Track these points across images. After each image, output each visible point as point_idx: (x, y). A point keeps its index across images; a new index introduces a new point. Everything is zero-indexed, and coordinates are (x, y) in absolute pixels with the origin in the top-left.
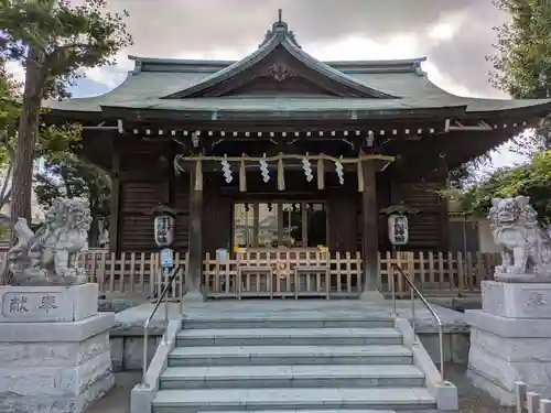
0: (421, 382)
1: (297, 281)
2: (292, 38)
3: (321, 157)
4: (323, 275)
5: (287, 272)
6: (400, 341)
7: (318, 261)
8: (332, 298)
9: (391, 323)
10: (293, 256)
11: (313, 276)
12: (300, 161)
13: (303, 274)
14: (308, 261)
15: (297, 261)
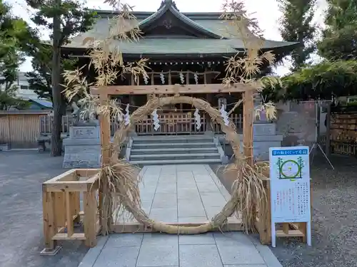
0: (219, 157)
1: (177, 127)
2: (175, 6)
3: (188, 72)
4: (188, 124)
5: (173, 124)
6: (214, 146)
7: (186, 119)
8: (193, 134)
9: (212, 141)
10: (176, 117)
11: (184, 125)
12: (178, 74)
13: (180, 124)
14: (182, 119)
15: (178, 119)
